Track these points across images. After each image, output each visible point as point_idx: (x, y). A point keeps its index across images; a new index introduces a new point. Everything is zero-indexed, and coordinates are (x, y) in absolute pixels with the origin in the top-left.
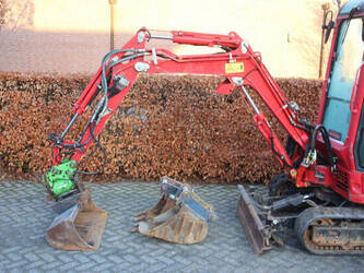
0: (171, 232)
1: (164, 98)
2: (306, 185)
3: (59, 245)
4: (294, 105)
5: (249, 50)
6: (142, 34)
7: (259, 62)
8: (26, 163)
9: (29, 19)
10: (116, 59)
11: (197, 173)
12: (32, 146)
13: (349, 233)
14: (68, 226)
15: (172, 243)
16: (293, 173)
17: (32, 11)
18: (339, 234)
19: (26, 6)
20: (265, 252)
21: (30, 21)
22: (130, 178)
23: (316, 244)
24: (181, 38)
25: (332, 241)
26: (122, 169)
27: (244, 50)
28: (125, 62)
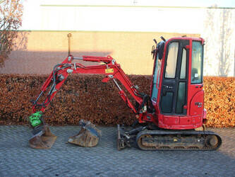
0: (82, 142)
1: (86, 85)
2: (144, 122)
3: (34, 147)
4: (137, 87)
5: (115, 63)
6: (70, 57)
7: (120, 69)
8: (21, 117)
9: (25, 45)
10: (59, 68)
11: (102, 121)
12: (24, 108)
13: (158, 141)
14: (37, 138)
15: (83, 146)
16: (137, 116)
17: (26, 41)
18: (154, 141)
19: (23, 39)
20: (122, 149)
21: (25, 47)
22: (70, 124)
23: (144, 146)
24: (86, 59)
25: (150, 144)
26: (66, 119)
27: (113, 63)
28: (63, 69)
